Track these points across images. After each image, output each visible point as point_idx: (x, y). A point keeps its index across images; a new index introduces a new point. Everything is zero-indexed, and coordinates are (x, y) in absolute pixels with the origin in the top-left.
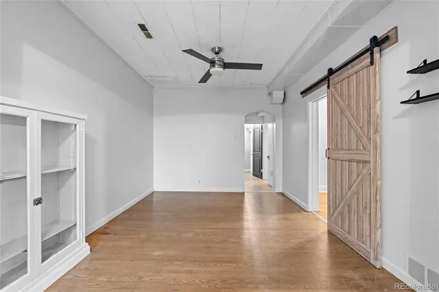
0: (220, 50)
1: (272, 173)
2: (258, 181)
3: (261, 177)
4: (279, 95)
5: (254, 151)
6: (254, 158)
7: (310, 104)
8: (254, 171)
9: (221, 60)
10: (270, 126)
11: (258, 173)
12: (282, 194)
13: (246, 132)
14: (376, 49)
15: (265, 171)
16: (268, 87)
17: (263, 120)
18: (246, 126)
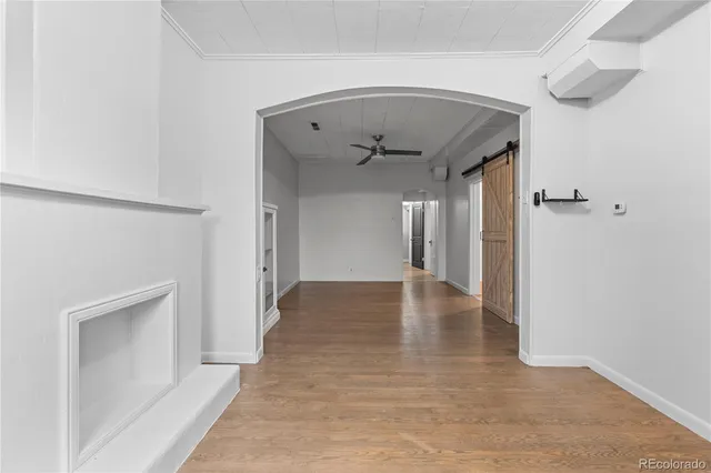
0: (381, 137)
1: (435, 261)
2: (419, 272)
3: (422, 266)
4: (441, 171)
5: (413, 235)
6: (413, 244)
7: (471, 186)
8: (413, 260)
9: (382, 148)
10: (432, 203)
11: (418, 262)
12: (446, 283)
13: (404, 211)
14: (510, 152)
15: (427, 259)
16: (430, 161)
17: (424, 197)
18: (405, 203)
